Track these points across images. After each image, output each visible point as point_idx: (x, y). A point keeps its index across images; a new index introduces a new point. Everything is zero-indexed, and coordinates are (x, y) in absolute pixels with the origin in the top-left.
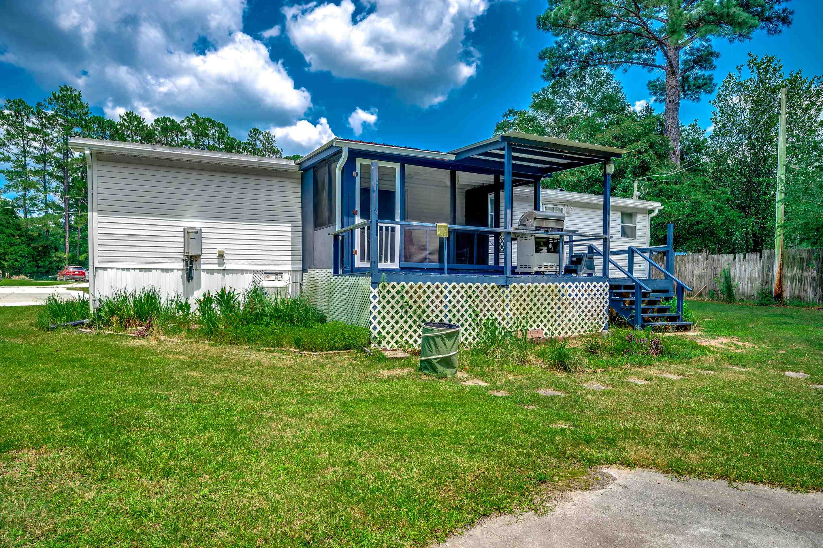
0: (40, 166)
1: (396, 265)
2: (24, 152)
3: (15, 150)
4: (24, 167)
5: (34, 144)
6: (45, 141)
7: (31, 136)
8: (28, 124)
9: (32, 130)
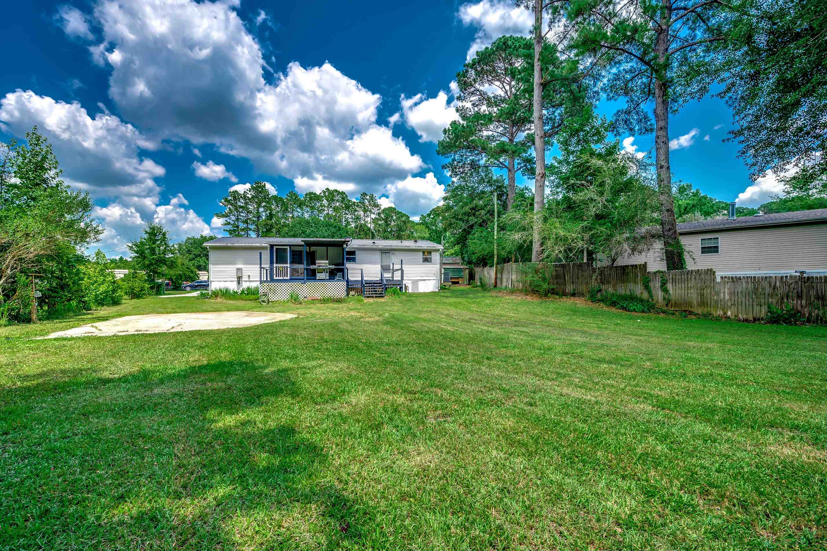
0: (245, 225)
1: (288, 278)
2: (237, 219)
3: (233, 218)
4: (238, 227)
5: (242, 214)
6: (248, 212)
7: (241, 210)
8: (239, 204)
9: (241, 207)
